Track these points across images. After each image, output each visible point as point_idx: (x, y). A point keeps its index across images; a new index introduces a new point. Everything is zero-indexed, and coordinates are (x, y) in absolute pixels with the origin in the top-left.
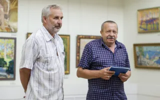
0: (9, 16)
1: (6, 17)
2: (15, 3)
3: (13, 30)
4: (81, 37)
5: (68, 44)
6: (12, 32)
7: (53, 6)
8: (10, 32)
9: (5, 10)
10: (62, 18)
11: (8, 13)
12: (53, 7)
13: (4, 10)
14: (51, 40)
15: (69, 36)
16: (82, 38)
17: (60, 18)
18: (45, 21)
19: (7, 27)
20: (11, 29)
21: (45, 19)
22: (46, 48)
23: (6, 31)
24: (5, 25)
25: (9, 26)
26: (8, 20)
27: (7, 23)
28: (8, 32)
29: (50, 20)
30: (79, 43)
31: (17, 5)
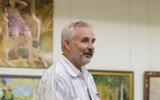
0: (40, 44)
1: (35, 45)
2: (49, 24)
3: (46, 65)
4: (151, 74)
5: (131, 86)
6: (44, 68)
7: (78, 23)
8: (41, 68)
9: (34, 35)
10: (93, 41)
11: (38, 39)
12: (78, 25)
13: (32, 35)
14: (78, 76)
15: (132, 73)
16: (153, 76)
17: (91, 41)
18: (68, 47)
19: (37, 59)
20: (43, 64)
21: (68, 43)
22: (74, 89)
23: (35, 66)
24: (34, 57)
25: (40, 59)
26: (38, 50)
27: (36, 54)
28: (38, 68)
29: (76, 45)
30: (148, 83)
31: (51, 26)
